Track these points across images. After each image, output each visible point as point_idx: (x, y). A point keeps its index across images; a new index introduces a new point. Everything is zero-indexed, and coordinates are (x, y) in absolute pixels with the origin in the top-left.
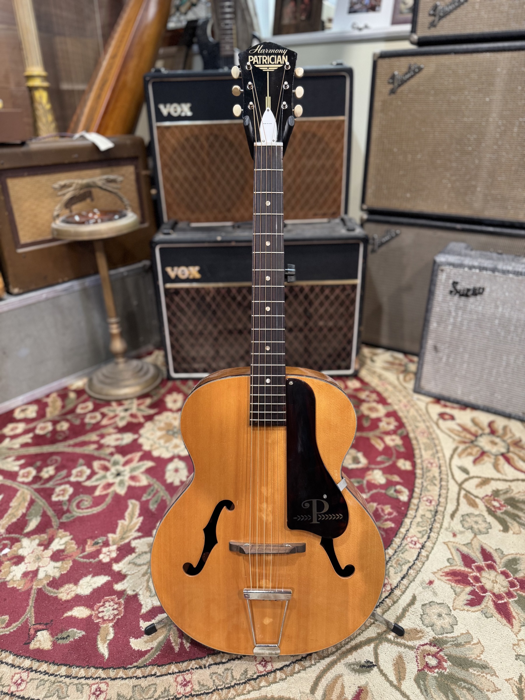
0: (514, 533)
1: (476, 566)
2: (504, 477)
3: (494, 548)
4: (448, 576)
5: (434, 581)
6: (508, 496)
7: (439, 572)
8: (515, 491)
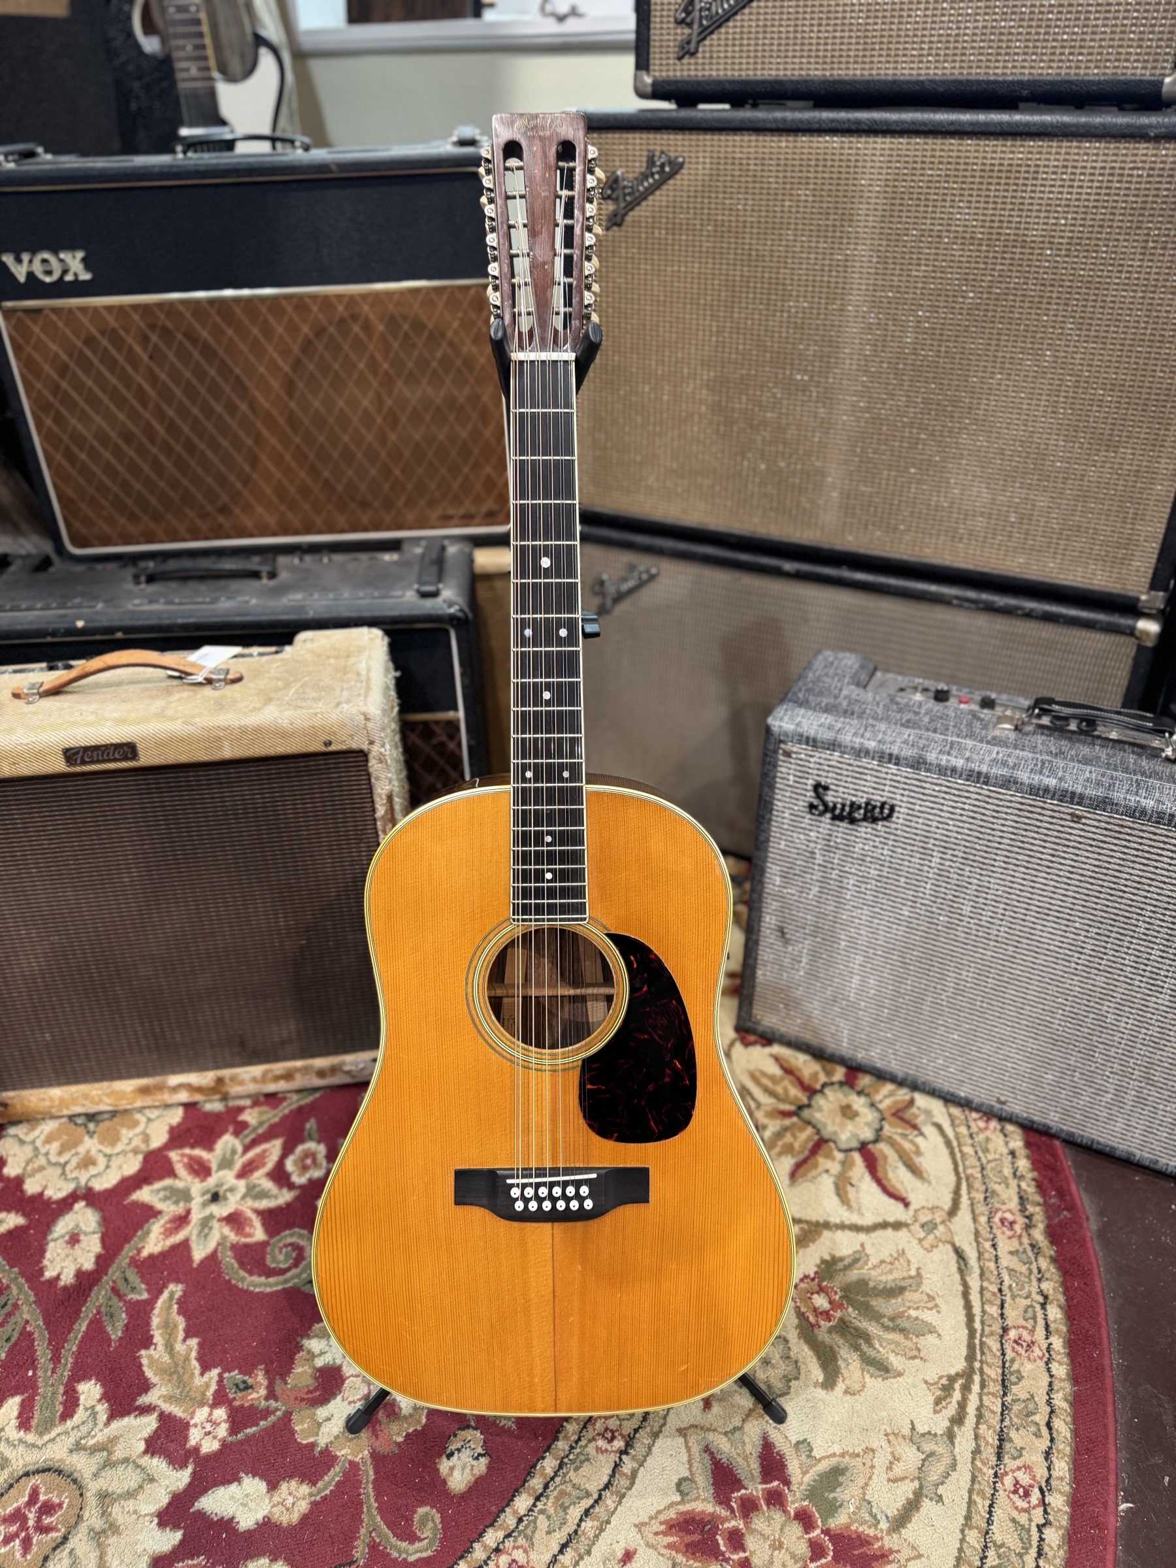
0: (846, 1392)
1: (741, 1498)
2: (855, 1219)
3: (794, 1442)
4: (672, 1535)
5: (635, 1551)
6: (854, 1275)
7: (653, 1522)
8: (874, 1261)
